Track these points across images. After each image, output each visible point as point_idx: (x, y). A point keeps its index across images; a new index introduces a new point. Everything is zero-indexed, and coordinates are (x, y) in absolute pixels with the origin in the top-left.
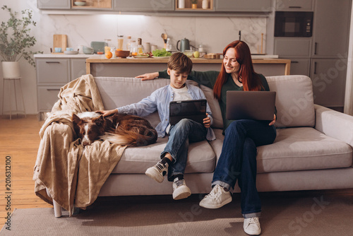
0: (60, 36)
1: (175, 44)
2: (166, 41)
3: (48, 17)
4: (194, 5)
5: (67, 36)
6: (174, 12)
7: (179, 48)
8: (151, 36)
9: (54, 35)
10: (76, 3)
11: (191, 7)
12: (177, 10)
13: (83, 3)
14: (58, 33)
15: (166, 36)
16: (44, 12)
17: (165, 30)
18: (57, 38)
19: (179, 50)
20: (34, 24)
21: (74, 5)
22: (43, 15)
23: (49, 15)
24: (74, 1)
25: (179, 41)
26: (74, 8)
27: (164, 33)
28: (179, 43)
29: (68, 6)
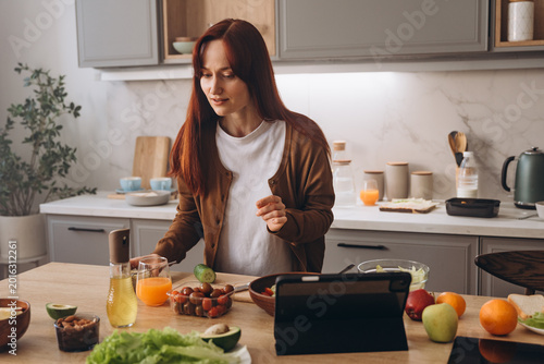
0: (151, 140)
1: (500, 167)
3: (124, 89)
5: (168, 142)
7: (510, 182)
8: (415, 139)
9: (139, 139)
10: (177, 45)
12: (499, 47)
14: (149, 132)
15: (463, 141)
16: (107, 76)
17: (465, 119)
18: (144, 144)
19: (508, 190)
20: (75, 110)
21: (173, 52)
22: (114, 83)
23: (128, 82)
24: (172, 41)
25: (512, 159)
26: (170, 59)
27: (461, 128)
28: (512, 165)
29: (152, 57)
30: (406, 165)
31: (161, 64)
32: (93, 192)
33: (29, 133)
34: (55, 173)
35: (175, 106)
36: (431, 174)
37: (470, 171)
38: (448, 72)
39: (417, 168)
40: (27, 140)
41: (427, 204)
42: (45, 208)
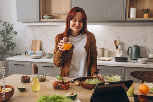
0: (36, 41)
1: (127, 50)
2: (117, 47)
3: (29, 28)
4: (145, 15)
5: (41, 42)
6: (125, 21)
8: (105, 42)
9: (33, 41)
10: (44, 17)
11: (143, 17)
12: (128, 19)
13: (49, 17)
14: (35, 39)
15: (118, 43)
16: (25, 24)
17: (118, 37)
18: (34, 42)
19: (129, 55)
20: (16, 33)
21: (43, 18)
22: (26, 26)
23: (30, 26)
24: (43, 15)
25: (130, 47)
26: (42, 20)
27: (117, 40)
28: (130, 49)
29: (37, 19)
30: (103, 49)
31: (40, 21)
32: (20, 55)
33: (3, 39)
34: (10, 50)
35: (43, 33)
36: (109, 51)
37: (120, 50)
38: (114, 25)
39: (106, 49)
40: (2, 41)
41: (109, 59)
42: (8, 59)
